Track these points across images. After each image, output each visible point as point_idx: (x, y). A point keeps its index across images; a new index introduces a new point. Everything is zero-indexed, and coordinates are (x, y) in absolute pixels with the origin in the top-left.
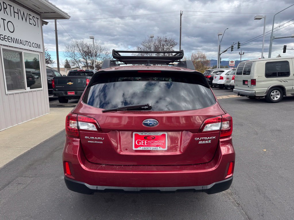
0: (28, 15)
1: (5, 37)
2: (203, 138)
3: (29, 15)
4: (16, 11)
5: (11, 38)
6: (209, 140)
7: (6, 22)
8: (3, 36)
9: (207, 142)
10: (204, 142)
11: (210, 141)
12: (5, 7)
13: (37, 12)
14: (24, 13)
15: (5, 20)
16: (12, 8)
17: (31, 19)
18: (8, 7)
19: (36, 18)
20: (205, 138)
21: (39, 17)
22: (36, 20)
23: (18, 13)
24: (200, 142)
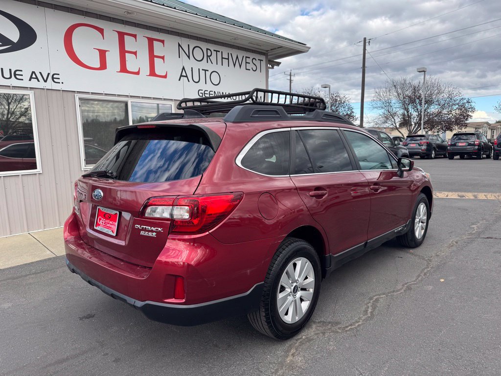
0: (244, 58)
1: (206, 92)
2: (144, 227)
3: (246, 57)
4: (225, 56)
5: (215, 92)
6: (152, 231)
7: (208, 74)
8: (203, 92)
9: (150, 234)
10: (146, 234)
11: (154, 234)
12: (209, 54)
13: (260, 51)
14: (237, 57)
15: (208, 71)
16: (219, 54)
17: (249, 63)
18: (214, 53)
19: (259, 60)
20: (147, 227)
21: (263, 58)
22: (257, 63)
23: (228, 59)
24: (142, 233)
